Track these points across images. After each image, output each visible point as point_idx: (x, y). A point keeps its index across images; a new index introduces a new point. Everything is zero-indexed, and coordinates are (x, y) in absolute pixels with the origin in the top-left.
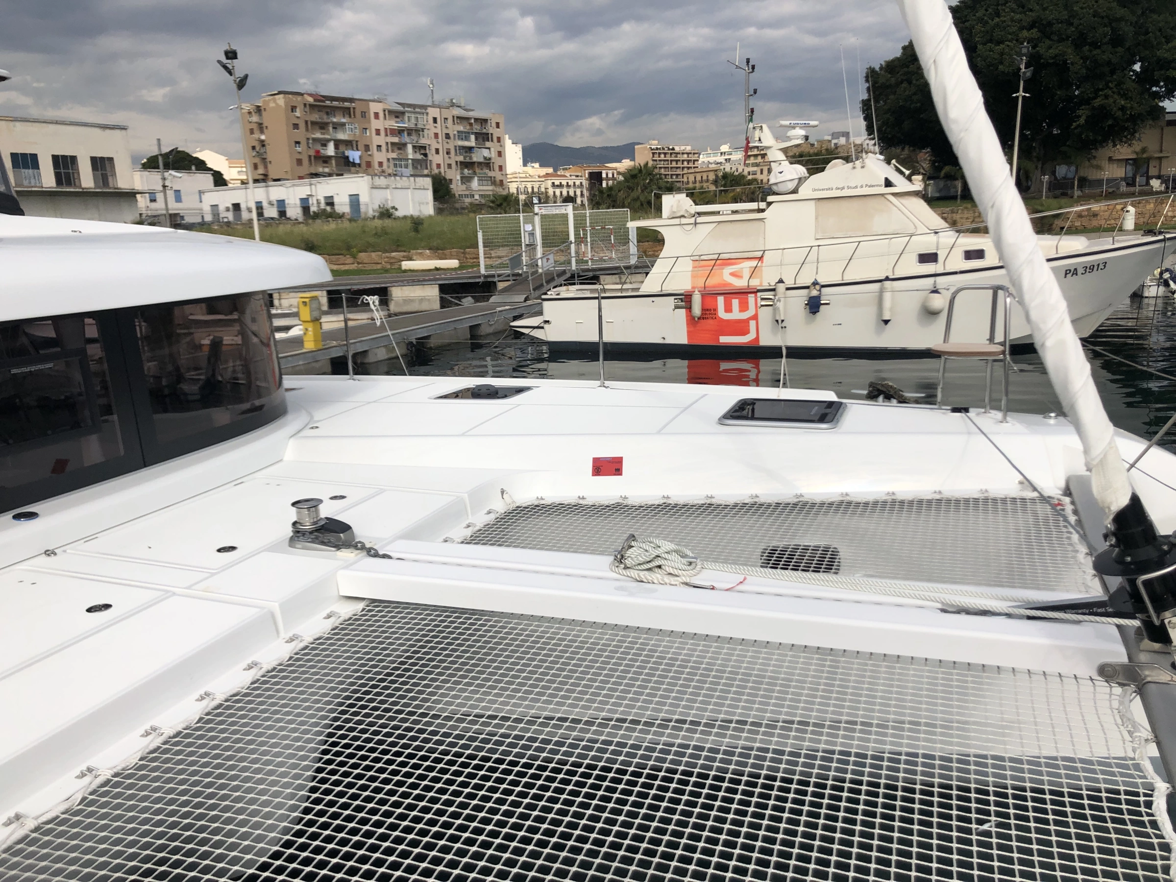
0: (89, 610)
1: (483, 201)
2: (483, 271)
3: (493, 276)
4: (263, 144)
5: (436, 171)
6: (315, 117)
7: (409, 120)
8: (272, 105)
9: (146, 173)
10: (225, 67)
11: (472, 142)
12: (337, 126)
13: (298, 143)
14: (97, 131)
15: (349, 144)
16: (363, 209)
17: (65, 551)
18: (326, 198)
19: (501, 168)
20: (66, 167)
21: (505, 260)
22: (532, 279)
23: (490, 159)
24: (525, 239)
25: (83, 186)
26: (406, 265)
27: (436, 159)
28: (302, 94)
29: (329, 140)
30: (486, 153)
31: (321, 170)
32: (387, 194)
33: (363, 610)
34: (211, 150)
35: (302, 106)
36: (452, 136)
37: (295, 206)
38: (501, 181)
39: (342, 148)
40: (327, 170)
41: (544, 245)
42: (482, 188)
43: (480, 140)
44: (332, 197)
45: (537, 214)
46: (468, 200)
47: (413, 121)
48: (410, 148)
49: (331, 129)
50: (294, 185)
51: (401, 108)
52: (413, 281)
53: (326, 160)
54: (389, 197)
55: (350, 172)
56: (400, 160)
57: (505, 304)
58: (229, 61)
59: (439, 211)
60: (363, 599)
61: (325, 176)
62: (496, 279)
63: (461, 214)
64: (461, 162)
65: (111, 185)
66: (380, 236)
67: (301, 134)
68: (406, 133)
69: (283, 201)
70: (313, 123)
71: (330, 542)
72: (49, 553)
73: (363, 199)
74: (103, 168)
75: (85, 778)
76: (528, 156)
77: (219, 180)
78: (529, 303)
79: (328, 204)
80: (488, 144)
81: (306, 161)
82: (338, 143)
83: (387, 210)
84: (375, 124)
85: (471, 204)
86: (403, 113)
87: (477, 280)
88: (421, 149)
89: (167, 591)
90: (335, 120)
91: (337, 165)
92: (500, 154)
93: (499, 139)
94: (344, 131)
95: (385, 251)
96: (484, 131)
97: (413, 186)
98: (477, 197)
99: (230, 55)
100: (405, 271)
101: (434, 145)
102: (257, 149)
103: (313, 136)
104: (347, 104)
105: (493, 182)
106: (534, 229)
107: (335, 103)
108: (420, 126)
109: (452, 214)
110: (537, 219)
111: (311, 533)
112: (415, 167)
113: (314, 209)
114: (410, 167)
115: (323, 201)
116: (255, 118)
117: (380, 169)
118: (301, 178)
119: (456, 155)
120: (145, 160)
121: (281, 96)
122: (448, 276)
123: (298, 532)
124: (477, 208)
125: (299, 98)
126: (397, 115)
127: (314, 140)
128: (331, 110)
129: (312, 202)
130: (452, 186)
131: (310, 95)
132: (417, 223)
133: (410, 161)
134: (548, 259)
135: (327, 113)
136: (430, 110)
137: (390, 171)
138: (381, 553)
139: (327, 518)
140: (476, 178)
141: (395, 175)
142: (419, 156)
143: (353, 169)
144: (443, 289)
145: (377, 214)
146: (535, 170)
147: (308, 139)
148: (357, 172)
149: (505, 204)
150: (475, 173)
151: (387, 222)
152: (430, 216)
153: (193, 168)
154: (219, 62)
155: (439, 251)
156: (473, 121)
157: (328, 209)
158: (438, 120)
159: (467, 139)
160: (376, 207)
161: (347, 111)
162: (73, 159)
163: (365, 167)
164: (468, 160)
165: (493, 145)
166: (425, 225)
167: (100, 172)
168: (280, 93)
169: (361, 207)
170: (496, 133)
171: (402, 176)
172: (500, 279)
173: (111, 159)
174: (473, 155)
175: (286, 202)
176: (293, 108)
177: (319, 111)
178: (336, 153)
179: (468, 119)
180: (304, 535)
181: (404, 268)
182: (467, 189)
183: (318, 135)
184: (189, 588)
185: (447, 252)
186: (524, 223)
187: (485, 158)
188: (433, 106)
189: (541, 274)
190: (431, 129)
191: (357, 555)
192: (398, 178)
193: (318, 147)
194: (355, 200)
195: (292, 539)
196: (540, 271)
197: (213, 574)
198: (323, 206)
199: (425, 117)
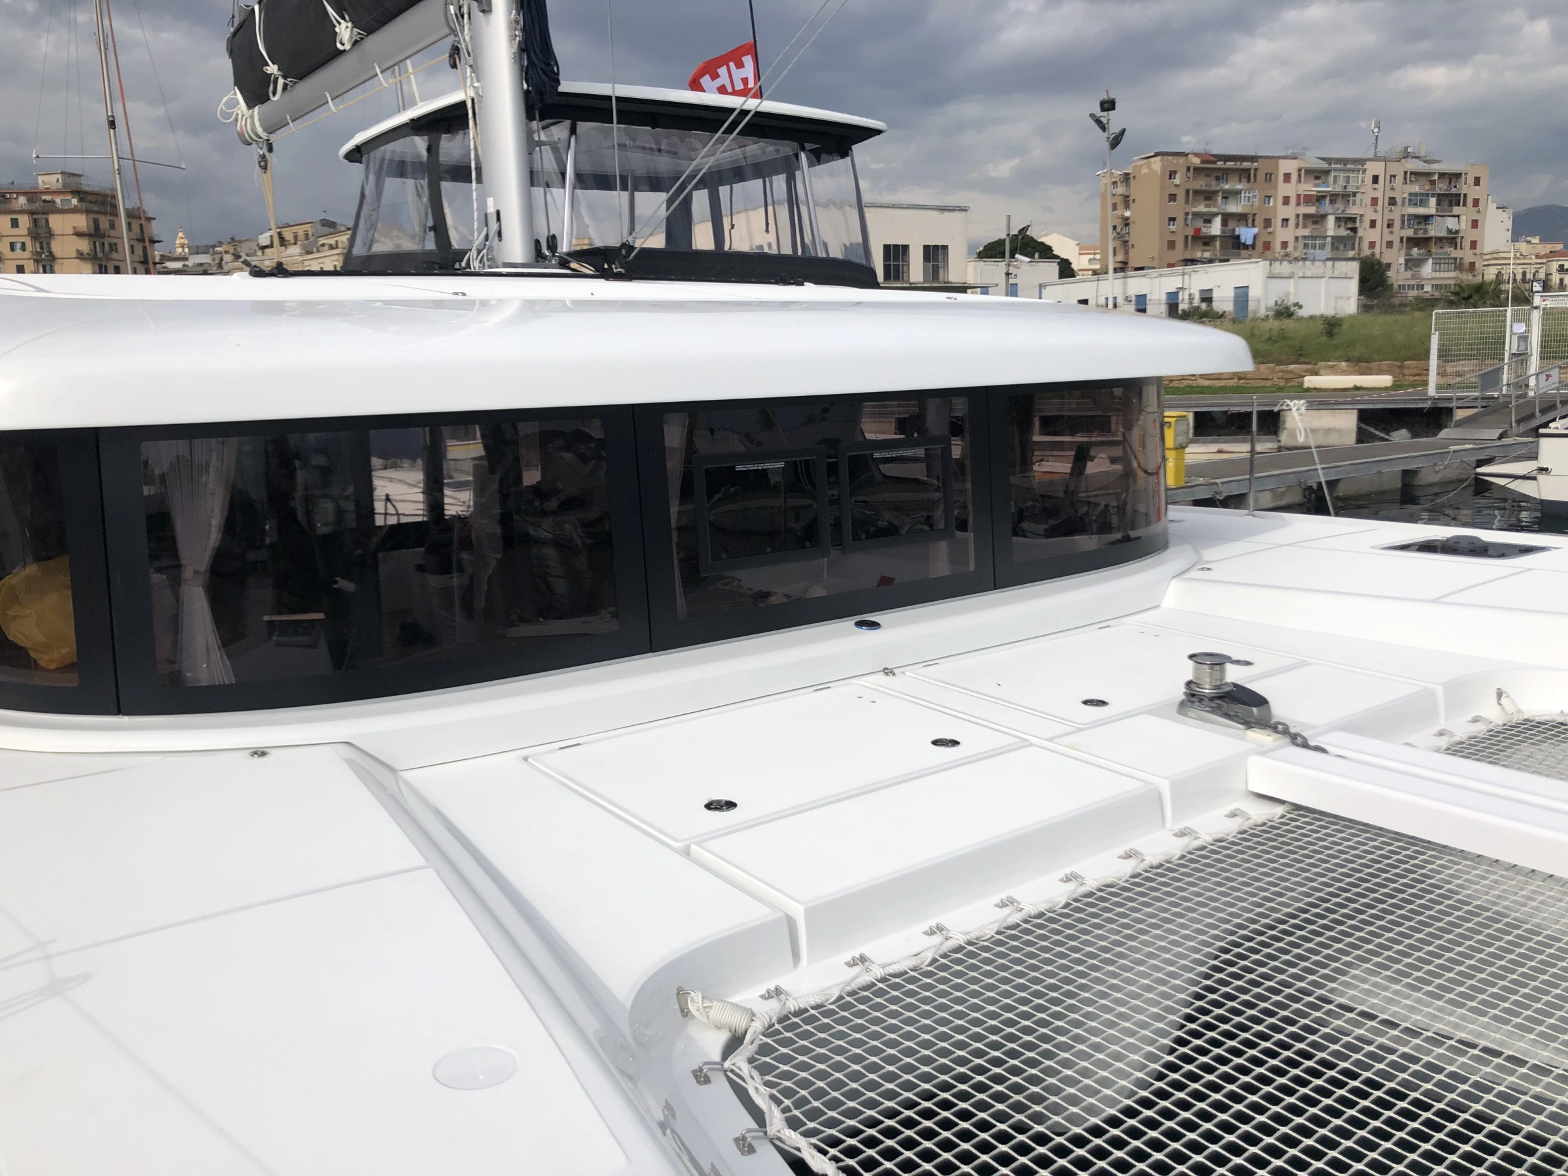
0: (935, 743)
1: (1437, 294)
2: (1432, 391)
3: (1450, 399)
4: (1126, 222)
5: (1367, 252)
6: (1201, 184)
7: (1335, 181)
8: (1145, 171)
9: (981, 264)
10: (1098, 121)
11: (1431, 207)
12: (1228, 195)
13: (1173, 219)
14: (935, 213)
15: (1242, 218)
16: (1252, 306)
17: (903, 673)
18: (1202, 291)
19: (1474, 245)
20: (896, 258)
21: (1472, 378)
22: (1517, 407)
23: (1457, 232)
24: (1511, 346)
25: (911, 281)
26: (1310, 381)
27: (1367, 235)
28: (1186, 155)
29: (1215, 215)
30: (1451, 223)
31: (1198, 255)
32: (1290, 285)
33: (1283, 816)
34: (1059, 233)
35: (1185, 170)
36: (1399, 201)
37: (1159, 302)
38: (1472, 265)
39: (1232, 224)
40: (1207, 255)
41: (1544, 357)
42: (1437, 275)
43: (1446, 204)
44: (1211, 290)
45: (1536, 308)
46: (1413, 293)
47: (1341, 182)
48: (1331, 220)
49: (1220, 199)
50: (1161, 275)
51: (1324, 165)
52: (1320, 403)
53: (1208, 241)
54: (1292, 290)
55: (1238, 256)
56: (1314, 238)
57: (1465, 441)
58: (1105, 114)
59: (1365, 308)
60: (1282, 802)
61: (1204, 263)
62: (1454, 404)
63: (1401, 313)
64: (1409, 239)
65: (941, 279)
66: (1275, 342)
67: (1178, 208)
68: (1328, 200)
69: (1145, 296)
70: (1196, 192)
71: (1236, 716)
72: (888, 672)
73: (1252, 293)
74: (936, 259)
75: (934, 937)
76: (1523, 226)
77: (1066, 270)
78: (1506, 441)
79: (1203, 300)
80: (1456, 210)
81: (1180, 244)
82: (1226, 218)
83: (1287, 308)
84: (1284, 189)
85: (1417, 298)
86: (1327, 172)
87: (1420, 406)
88: (1349, 222)
89: (1025, 740)
90: (1227, 187)
91: (1222, 248)
92: (1475, 224)
93: (1476, 202)
94: (1238, 201)
95: (1281, 363)
96: (1454, 191)
97: (1329, 273)
98: (1428, 288)
99: (1106, 106)
100: (1308, 390)
101: (1370, 215)
102: (1118, 229)
103: (1195, 210)
104: (1246, 165)
105: (1458, 265)
106: (1528, 331)
107: (1230, 164)
108: (1350, 189)
109: (1386, 312)
110: (1536, 316)
111: (1212, 699)
112: (1334, 247)
113: (1183, 306)
114: (1328, 248)
115: (1197, 297)
116: (1121, 190)
117: (1283, 252)
118: (1170, 265)
119: (1402, 227)
120: (981, 249)
121: (1159, 158)
122: (1375, 397)
123: (1193, 695)
124: (1428, 304)
125: (1181, 160)
126: (1318, 175)
127: (1196, 215)
128: (1223, 175)
129: (1183, 297)
130: (1389, 274)
131: (1197, 155)
132: (1331, 325)
133: (1329, 239)
134: (1548, 377)
135: (1218, 178)
136: (1368, 165)
137: (1297, 254)
138: (1312, 743)
139: (1235, 685)
140: (1430, 261)
141: (1305, 259)
142: (1343, 232)
143: (1244, 252)
144: (1365, 416)
145: (1271, 313)
146: (1534, 246)
147: (1187, 214)
148: (1250, 257)
149: (1476, 297)
150: (1429, 253)
151: (1287, 323)
152: (1351, 317)
153: (1037, 255)
154: (1092, 116)
155: (1361, 363)
156: (1436, 177)
157: (1204, 306)
158: (1381, 180)
159: (1423, 203)
160: (1271, 303)
161: (1245, 174)
162: (906, 248)
163: (1262, 249)
164: (1420, 234)
165: (1466, 214)
166: (1344, 327)
167: (931, 264)
168: (1156, 155)
169: (1250, 303)
170: (1472, 192)
171: (1314, 260)
172: (1460, 403)
173: (945, 248)
174: (1429, 227)
175: (1148, 298)
176: (1172, 174)
177: (1206, 176)
178: (1223, 231)
179: (1429, 174)
180: (1201, 700)
181: (1306, 385)
182: (1413, 277)
183: (1201, 208)
184: (1051, 740)
185: (1374, 365)
186: (1513, 321)
187: (1450, 231)
188: (1376, 159)
189: (1534, 398)
190: (1368, 191)
191: (1275, 740)
192: (1308, 263)
193: (1199, 224)
194: (1242, 294)
195: (1182, 704)
196: (1531, 394)
197: (1079, 730)
198: (1196, 302)
199: (1361, 176)
